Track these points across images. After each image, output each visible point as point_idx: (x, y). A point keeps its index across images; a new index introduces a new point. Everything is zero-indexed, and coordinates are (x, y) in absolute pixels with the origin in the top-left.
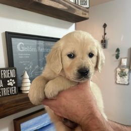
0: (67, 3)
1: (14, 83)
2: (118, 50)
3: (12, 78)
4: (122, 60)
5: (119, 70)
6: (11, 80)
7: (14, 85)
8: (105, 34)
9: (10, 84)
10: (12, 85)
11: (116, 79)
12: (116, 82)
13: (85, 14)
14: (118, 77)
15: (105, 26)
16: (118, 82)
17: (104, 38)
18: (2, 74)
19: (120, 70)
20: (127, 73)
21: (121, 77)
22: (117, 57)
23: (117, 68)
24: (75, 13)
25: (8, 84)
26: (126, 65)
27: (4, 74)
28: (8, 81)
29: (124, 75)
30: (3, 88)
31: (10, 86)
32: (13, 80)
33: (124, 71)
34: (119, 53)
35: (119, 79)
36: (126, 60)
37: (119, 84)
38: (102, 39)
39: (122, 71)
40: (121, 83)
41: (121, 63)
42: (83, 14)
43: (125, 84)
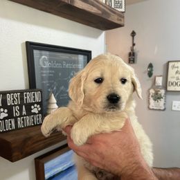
0: (101, 6)
1: (40, 109)
2: (151, 66)
3: (38, 103)
4: (157, 78)
5: (152, 91)
6: (36, 105)
7: (40, 112)
8: (134, 45)
9: (35, 110)
10: (37, 112)
11: (149, 103)
12: (149, 107)
13: (120, 20)
14: (152, 101)
15: (133, 34)
16: (151, 107)
17: (132, 50)
18: (25, 98)
19: (154, 92)
20: (163, 95)
21: (155, 100)
22: (150, 74)
23: (149, 89)
24: (110, 19)
25: (33, 111)
26: (161, 84)
27: (28, 97)
28: (32, 107)
29: (159, 98)
30: (26, 116)
31: (35, 114)
32: (39, 106)
33: (159, 93)
34: (152, 70)
35: (153, 103)
36: (161, 78)
37: (153, 109)
38: (130, 51)
39: (156, 93)
40: (155, 108)
41: (154, 82)
42: (118, 20)
43: (160, 110)
